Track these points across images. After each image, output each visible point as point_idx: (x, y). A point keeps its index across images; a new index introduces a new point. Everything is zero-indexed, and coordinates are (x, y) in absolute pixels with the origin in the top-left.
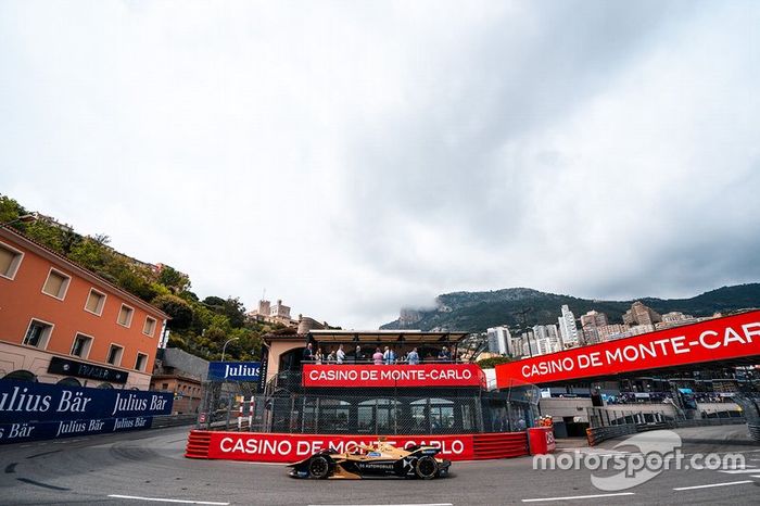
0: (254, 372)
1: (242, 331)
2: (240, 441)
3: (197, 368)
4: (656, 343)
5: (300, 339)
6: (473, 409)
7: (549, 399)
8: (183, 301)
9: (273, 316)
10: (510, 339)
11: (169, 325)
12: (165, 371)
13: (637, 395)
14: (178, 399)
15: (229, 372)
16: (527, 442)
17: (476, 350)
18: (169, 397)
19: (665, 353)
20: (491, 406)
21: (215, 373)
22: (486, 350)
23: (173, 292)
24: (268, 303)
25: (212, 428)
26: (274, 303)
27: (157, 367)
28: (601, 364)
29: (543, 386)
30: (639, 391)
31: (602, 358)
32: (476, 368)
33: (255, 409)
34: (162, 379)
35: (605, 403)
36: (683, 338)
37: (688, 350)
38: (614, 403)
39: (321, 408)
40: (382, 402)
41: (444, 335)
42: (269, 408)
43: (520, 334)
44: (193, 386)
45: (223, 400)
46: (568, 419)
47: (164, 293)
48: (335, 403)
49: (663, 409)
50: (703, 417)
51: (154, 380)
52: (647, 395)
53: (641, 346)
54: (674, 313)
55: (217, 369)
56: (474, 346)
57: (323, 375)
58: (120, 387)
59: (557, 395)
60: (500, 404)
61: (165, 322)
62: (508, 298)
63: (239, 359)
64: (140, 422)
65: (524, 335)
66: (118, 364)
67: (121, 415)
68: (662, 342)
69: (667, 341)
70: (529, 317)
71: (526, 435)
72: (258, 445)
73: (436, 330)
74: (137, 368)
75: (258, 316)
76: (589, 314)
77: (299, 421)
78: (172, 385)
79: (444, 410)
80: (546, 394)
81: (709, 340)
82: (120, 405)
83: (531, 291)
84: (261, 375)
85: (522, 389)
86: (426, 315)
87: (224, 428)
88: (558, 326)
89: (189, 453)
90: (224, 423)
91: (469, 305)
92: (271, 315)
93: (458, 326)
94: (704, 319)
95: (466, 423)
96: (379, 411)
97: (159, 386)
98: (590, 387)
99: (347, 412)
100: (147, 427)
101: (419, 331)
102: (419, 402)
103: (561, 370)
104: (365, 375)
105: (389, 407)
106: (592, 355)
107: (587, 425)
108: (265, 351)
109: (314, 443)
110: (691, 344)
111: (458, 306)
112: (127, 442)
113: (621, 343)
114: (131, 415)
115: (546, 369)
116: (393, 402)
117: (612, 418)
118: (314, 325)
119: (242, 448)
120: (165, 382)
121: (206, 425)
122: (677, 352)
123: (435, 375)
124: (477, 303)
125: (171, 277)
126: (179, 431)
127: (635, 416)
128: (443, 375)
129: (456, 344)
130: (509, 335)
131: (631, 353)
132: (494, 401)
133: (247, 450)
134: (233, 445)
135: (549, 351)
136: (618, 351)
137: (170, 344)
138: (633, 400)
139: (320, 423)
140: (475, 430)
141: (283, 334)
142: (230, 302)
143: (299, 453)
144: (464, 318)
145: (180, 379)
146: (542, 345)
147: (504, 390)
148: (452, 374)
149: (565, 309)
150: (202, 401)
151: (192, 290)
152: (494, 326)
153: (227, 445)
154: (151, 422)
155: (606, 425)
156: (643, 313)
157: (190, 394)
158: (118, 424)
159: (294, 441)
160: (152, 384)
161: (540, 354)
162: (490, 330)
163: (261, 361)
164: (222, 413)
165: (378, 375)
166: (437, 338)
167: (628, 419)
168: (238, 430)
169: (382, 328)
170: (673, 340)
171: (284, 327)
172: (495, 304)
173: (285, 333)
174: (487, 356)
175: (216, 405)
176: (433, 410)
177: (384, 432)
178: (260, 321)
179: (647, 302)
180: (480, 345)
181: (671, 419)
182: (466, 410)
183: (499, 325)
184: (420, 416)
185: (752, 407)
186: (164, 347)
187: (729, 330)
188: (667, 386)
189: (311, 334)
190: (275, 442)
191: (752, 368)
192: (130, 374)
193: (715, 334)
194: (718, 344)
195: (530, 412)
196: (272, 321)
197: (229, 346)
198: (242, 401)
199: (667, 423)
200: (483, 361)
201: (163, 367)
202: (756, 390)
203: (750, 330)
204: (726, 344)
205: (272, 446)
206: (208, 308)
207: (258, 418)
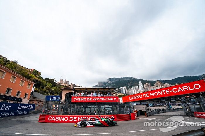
0: (58, 99)
1: (55, 87)
2: (54, 117)
3: (43, 97)
4: (162, 91)
5: (71, 90)
6: (116, 108)
7: (136, 105)
8: (39, 79)
9: (64, 83)
10: (126, 90)
11: (35, 86)
12: (33, 98)
14: (36, 106)
15: (51, 98)
16: (130, 117)
17: (118, 93)
18: (34, 105)
19: (164, 94)
20: (121, 107)
21: (47, 99)
22: (120, 93)
23: (36, 77)
25: (46, 114)
26: (64, 80)
27: (31, 97)
29: (134, 102)
30: (158, 103)
31: (149, 95)
32: (117, 97)
33: (58, 108)
34: (32, 100)
35: (150, 106)
36: (169, 90)
37: (170, 93)
38: (152, 106)
39: (76, 108)
40: (93, 106)
41: (109, 89)
42: (62, 108)
43: (129, 89)
44: (41, 102)
45: (49, 106)
46: (141, 111)
47: (33, 77)
48: (80, 107)
49: (164, 108)
50: (173, 109)
51: (30, 101)
52: (160, 104)
53: (159, 92)
54: (167, 84)
55: (48, 98)
56: (117, 92)
57: (77, 99)
58: (20, 103)
59: (138, 104)
60: (123, 107)
61: (33, 85)
62: (126, 79)
63: (54, 95)
64: (25, 112)
65: (130, 89)
66: (19, 96)
67: (20, 111)
68: (164, 91)
70: (131, 84)
71: (130, 115)
72: (59, 118)
73: (107, 87)
74: (25, 97)
75: (60, 83)
76: (146, 84)
77: (71, 112)
78: (35, 102)
79: (109, 108)
80: (135, 104)
81: (175, 90)
82: (20, 108)
83: (132, 78)
84: (60, 99)
85: (129, 103)
86: (105, 83)
87: (50, 114)
88: (138, 87)
89: (39, 121)
91: (116, 81)
92: (63, 83)
93: (113, 87)
94: (174, 85)
95: (115, 112)
96: (92, 109)
97: (31, 103)
98: (146, 102)
99: (83, 109)
100: (28, 114)
101: (103, 88)
102: (102, 106)
103: (139, 98)
104: (88, 99)
105: (95, 108)
106: (147, 94)
107: (145, 112)
108: (61, 93)
109: (74, 118)
110: (171, 91)
111: (113, 81)
112: (22, 118)
113: (154, 91)
114: (23, 111)
115: (135, 98)
116: (96, 106)
117: (151, 110)
118: (75, 86)
119: (54, 119)
121: (44, 113)
122: (167, 93)
123: (107, 99)
124: (118, 81)
125: (36, 73)
126: (37, 115)
127: (157, 109)
128: (109, 99)
129: (112, 91)
130: (126, 89)
131: (156, 94)
132: (122, 106)
133: (56, 120)
134: (52, 118)
135: (136, 93)
136: (153, 93)
137: (35, 91)
138: (157, 106)
139: (76, 112)
140: (117, 114)
141: (66, 88)
142: (52, 79)
143: (70, 120)
144: (114, 84)
145: (37, 101)
146: (134, 92)
147: (124, 103)
148: (111, 99)
149: (140, 82)
150: (43, 106)
151: (41, 76)
152: (122, 86)
153: (50, 118)
154: (29, 112)
155: (150, 112)
156: (159, 84)
157: (40, 104)
158: (19, 113)
159: (69, 117)
160: (29, 102)
161: (134, 94)
162: (121, 88)
163: (61, 97)
164: (49, 110)
165: (92, 99)
166: (107, 90)
167: (155, 110)
168: (53, 114)
169: (93, 87)
170: (166, 90)
171: (67, 86)
172: (122, 81)
173: (67, 88)
174: (120, 94)
175: (48, 108)
176: (106, 108)
178: (60, 85)
179: (160, 81)
181: (166, 110)
182: (115, 108)
183: (124, 86)
184: (103, 110)
185: (185, 107)
186: (33, 92)
187: (179, 88)
188: (165, 102)
189: (74, 88)
190: (64, 117)
191: (184, 97)
192: (23, 99)
193: (176, 89)
194: (177, 91)
195: (131, 109)
196: (64, 85)
197: (52, 91)
198: (55, 106)
199: (164, 111)
200: (119, 95)
201: (33, 97)
202: (185, 103)
203: (184, 88)
204: (179, 91)
205: (63, 119)
206: (46, 81)
207: (59, 111)
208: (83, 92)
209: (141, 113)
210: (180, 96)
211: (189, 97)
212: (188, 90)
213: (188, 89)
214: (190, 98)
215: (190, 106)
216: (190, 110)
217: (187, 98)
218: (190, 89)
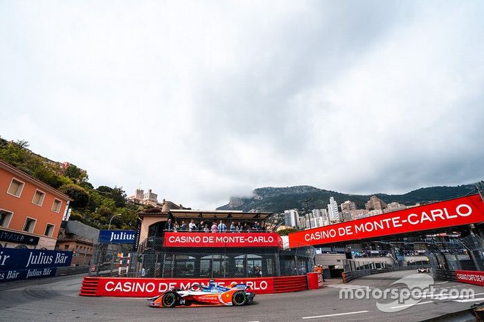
0: (131, 237)
1: (124, 209)
2: (120, 283)
3: (91, 234)
4: (384, 220)
5: (163, 215)
6: (274, 262)
7: (320, 255)
8: (82, 188)
9: (145, 200)
10: (298, 217)
11: (71, 205)
12: (67, 235)
13: (372, 252)
14: (76, 256)
15: (113, 236)
16: (307, 282)
17: (277, 224)
18: (69, 254)
19: (388, 227)
20: (285, 259)
21: (103, 238)
22: (283, 224)
23: (75, 182)
24: (142, 191)
25: (100, 275)
26: (146, 192)
27: (61, 233)
28: (352, 233)
29: (317, 247)
30: (373, 250)
31: (353, 230)
33: (131, 261)
34: (65, 242)
35: (353, 257)
36: (399, 218)
37: (401, 225)
38: (359, 257)
39: (176, 261)
40: (216, 257)
41: (258, 214)
42: (140, 261)
43: (304, 214)
44: (87, 247)
45: (108, 256)
46: (332, 267)
47: (68, 183)
48: (185, 257)
49: (386, 260)
50: (408, 265)
51: (59, 243)
52: (377, 252)
53: (375, 223)
54: (394, 203)
55: (105, 235)
56: (276, 221)
57: (178, 240)
58: (33, 248)
59: (326, 252)
60: (291, 258)
61: (68, 202)
62: (298, 192)
63: (121, 228)
64: (47, 272)
65: (307, 215)
66: (31, 232)
67: (32, 267)
68: (387, 220)
69: (390, 219)
70: (310, 204)
72: (132, 286)
73: (253, 211)
74: (46, 234)
75: (135, 200)
76: (346, 202)
77: (161, 269)
78: (72, 246)
79: (256, 262)
80: (319, 252)
81: (413, 219)
82: (32, 259)
83: (312, 188)
84: (135, 238)
85: (303, 249)
86: (246, 201)
87: (109, 275)
88: (327, 210)
89: (82, 292)
90: (109, 271)
91: (273, 195)
92: (144, 199)
93: (266, 209)
94: (411, 207)
95: (270, 270)
96: (214, 263)
97: (62, 247)
98: (345, 247)
99: (193, 263)
100: (53, 275)
101: (241, 211)
102: (240, 257)
103: (328, 236)
104: (206, 240)
105: (221, 260)
106: (347, 228)
107: (342, 270)
108: (139, 223)
109: (170, 284)
110: (403, 221)
111: (266, 196)
112: (37, 286)
113: (364, 221)
114: (40, 267)
115: (319, 236)
116: (223, 257)
117: (357, 266)
118: (174, 206)
119: (121, 288)
120: (67, 244)
121: (95, 273)
122: (395, 226)
123: (250, 239)
124: (278, 195)
125: (74, 172)
126: (75, 278)
127: (370, 265)
128: (255, 240)
129: (264, 220)
130: (298, 215)
131: (369, 227)
132: (287, 256)
133: (124, 290)
134: (114, 287)
135: (321, 225)
136: (362, 225)
137: (72, 218)
138: (370, 255)
139: (175, 270)
140: (275, 274)
141: (152, 212)
142: (116, 190)
143: (160, 291)
144: (270, 204)
145: (78, 242)
146: (318, 221)
147: (294, 249)
148: (262, 239)
149: (332, 199)
150: (93, 257)
151: (88, 181)
152: (289, 209)
153: (110, 286)
154: (55, 272)
155: (354, 270)
156: (377, 203)
157: (85, 252)
158: (30, 274)
159: (157, 283)
160: (57, 245)
161: (316, 227)
162: (286, 212)
163: (137, 233)
164: (107, 265)
165: (214, 239)
166: (252, 216)
167: (366, 266)
168: (118, 276)
169: (218, 209)
170: (393, 219)
171: (153, 207)
172: (289, 195)
173: (153, 211)
174: (284, 228)
175: (104, 259)
176: (249, 262)
177: (217, 276)
178: (136, 203)
179: (379, 196)
180: (279, 221)
181: (391, 266)
182: (270, 262)
183: (292, 208)
184: (240, 266)
185: (434, 258)
186: (67, 220)
187: (424, 213)
188: (389, 246)
189: (170, 213)
190: (144, 284)
191: (435, 235)
192: (41, 238)
193: (416, 216)
194: (418, 222)
195: (309, 263)
196: (145, 203)
197: (114, 219)
198: (122, 257)
199: (388, 269)
200: (281, 231)
201: (66, 233)
202: (437, 248)
203: (435, 213)
204: (422, 222)
205: (142, 287)
206: (100, 194)
207: (133, 268)
208: (192, 221)
209: (334, 273)
210: (424, 233)
211: (445, 234)
212: (443, 218)
213: (444, 215)
214: (447, 238)
215: (448, 256)
216: (447, 265)
217: (439, 238)
218: (448, 217)
